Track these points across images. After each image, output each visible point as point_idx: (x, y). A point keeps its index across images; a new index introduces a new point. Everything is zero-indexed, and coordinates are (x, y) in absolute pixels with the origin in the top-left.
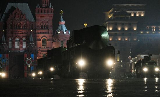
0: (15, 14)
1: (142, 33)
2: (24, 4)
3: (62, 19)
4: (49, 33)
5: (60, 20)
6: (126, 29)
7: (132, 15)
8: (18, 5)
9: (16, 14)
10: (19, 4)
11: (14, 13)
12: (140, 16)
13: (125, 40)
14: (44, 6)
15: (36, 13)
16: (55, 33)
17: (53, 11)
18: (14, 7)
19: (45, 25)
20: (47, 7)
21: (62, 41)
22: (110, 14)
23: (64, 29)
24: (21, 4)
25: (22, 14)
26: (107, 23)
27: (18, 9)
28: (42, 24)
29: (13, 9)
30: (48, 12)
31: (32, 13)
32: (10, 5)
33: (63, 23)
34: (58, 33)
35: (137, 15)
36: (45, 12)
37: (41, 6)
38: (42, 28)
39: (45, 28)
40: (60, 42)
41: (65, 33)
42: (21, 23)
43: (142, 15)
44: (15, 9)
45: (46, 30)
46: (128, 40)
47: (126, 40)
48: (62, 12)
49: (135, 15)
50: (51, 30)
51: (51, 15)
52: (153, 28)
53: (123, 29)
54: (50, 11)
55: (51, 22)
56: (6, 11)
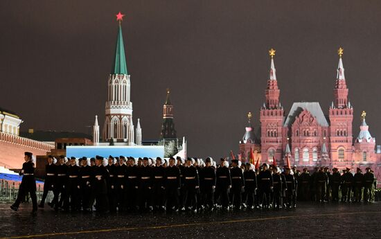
2: (314, 103)
3: (364, 123)
4: (347, 141)
5: (361, 124)
8: (305, 105)
9: (304, 117)
10: (307, 104)
11: (301, 115)
14: (340, 105)
15: (330, 116)
16: (356, 141)
17: (352, 112)
18: (301, 108)
19: (341, 132)
20: (345, 107)
21: (365, 152)
23: (368, 135)
24: (311, 104)
25: (311, 116)
27: (307, 111)
28: (338, 130)
29: (300, 110)
30: (346, 113)
31: (324, 115)
32: (295, 106)
33: (365, 128)
34: (360, 141)
36: (341, 114)
37: (336, 106)
38: (338, 135)
39: (341, 135)
40: (362, 153)
41: (369, 141)
42: (311, 128)
44: (302, 110)
45: (344, 138)
48: (364, 114)
50: (350, 137)
51: (350, 118)
54: (348, 112)
55: (350, 127)
56: (291, 113)
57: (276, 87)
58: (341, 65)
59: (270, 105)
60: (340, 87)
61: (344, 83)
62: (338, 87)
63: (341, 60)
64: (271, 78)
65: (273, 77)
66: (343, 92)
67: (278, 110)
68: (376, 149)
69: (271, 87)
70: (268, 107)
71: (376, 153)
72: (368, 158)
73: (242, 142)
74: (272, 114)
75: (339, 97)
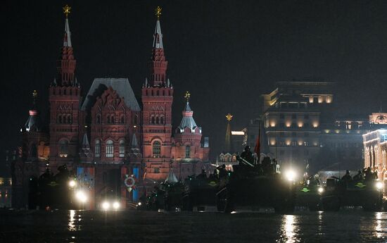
0: (106, 97)
1: (327, 132)
2: (121, 80)
3: (188, 108)
4: (164, 131)
5: (184, 109)
6: (300, 125)
7: (311, 101)
8: (111, 82)
9: (108, 97)
10: (112, 80)
11: (103, 96)
12: (324, 102)
13: (297, 144)
14: (156, 83)
15: (143, 97)
16: (176, 132)
17: (172, 92)
18: (104, 86)
19: (157, 118)
20: (163, 85)
21: (188, 146)
22: (272, 98)
23: (192, 124)
24: (117, 80)
25: (118, 97)
26: (267, 114)
27: (112, 89)
28: (153, 115)
29: (103, 88)
30: (164, 95)
31: (136, 96)
32: (97, 82)
33: (190, 114)
34: (181, 131)
35: (320, 101)
36: (158, 94)
37: (151, 84)
38: (153, 123)
39: (157, 123)
40: (184, 147)
41: (193, 131)
42: (117, 112)
43: (329, 101)
44: (106, 88)
45: (161, 127)
46: (304, 144)
47: (300, 144)
48: (188, 95)
49: (316, 100)
50: (169, 126)
51: (169, 100)
52: (348, 124)
53: (294, 125)
54: (167, 92)
55: (169, 113)
56: (91, 91)
57: (71, 57)
58: (159, 31)
59: (63, 81)
60: (156, 58)
61: (162, 53)
62: (154, 59)
63: (158, 21)
64: (65, 44)
65: (69, 43)
66: (161, 66)
67: (74, 88)
68: (202, 142)
69: (64, 57)
70: (59, 84)
71: (202, 147)
72: (192, 153)
73: (24, 130)
74: (65, 94)
75: (156, 72)
